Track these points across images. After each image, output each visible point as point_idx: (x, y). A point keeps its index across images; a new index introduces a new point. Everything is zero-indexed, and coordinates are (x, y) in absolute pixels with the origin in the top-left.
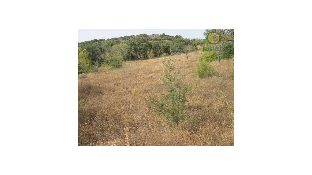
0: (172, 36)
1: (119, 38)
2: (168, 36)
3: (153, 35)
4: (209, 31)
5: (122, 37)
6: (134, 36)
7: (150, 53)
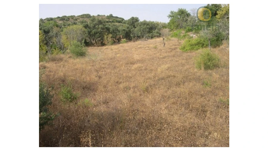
0: (121, 18)
1: (55, 18)
2: (117, 17)
3: (98, 15)
4: (174, 13)
5: (59, 17)
6: (74, 16)
7: (108, 38)
